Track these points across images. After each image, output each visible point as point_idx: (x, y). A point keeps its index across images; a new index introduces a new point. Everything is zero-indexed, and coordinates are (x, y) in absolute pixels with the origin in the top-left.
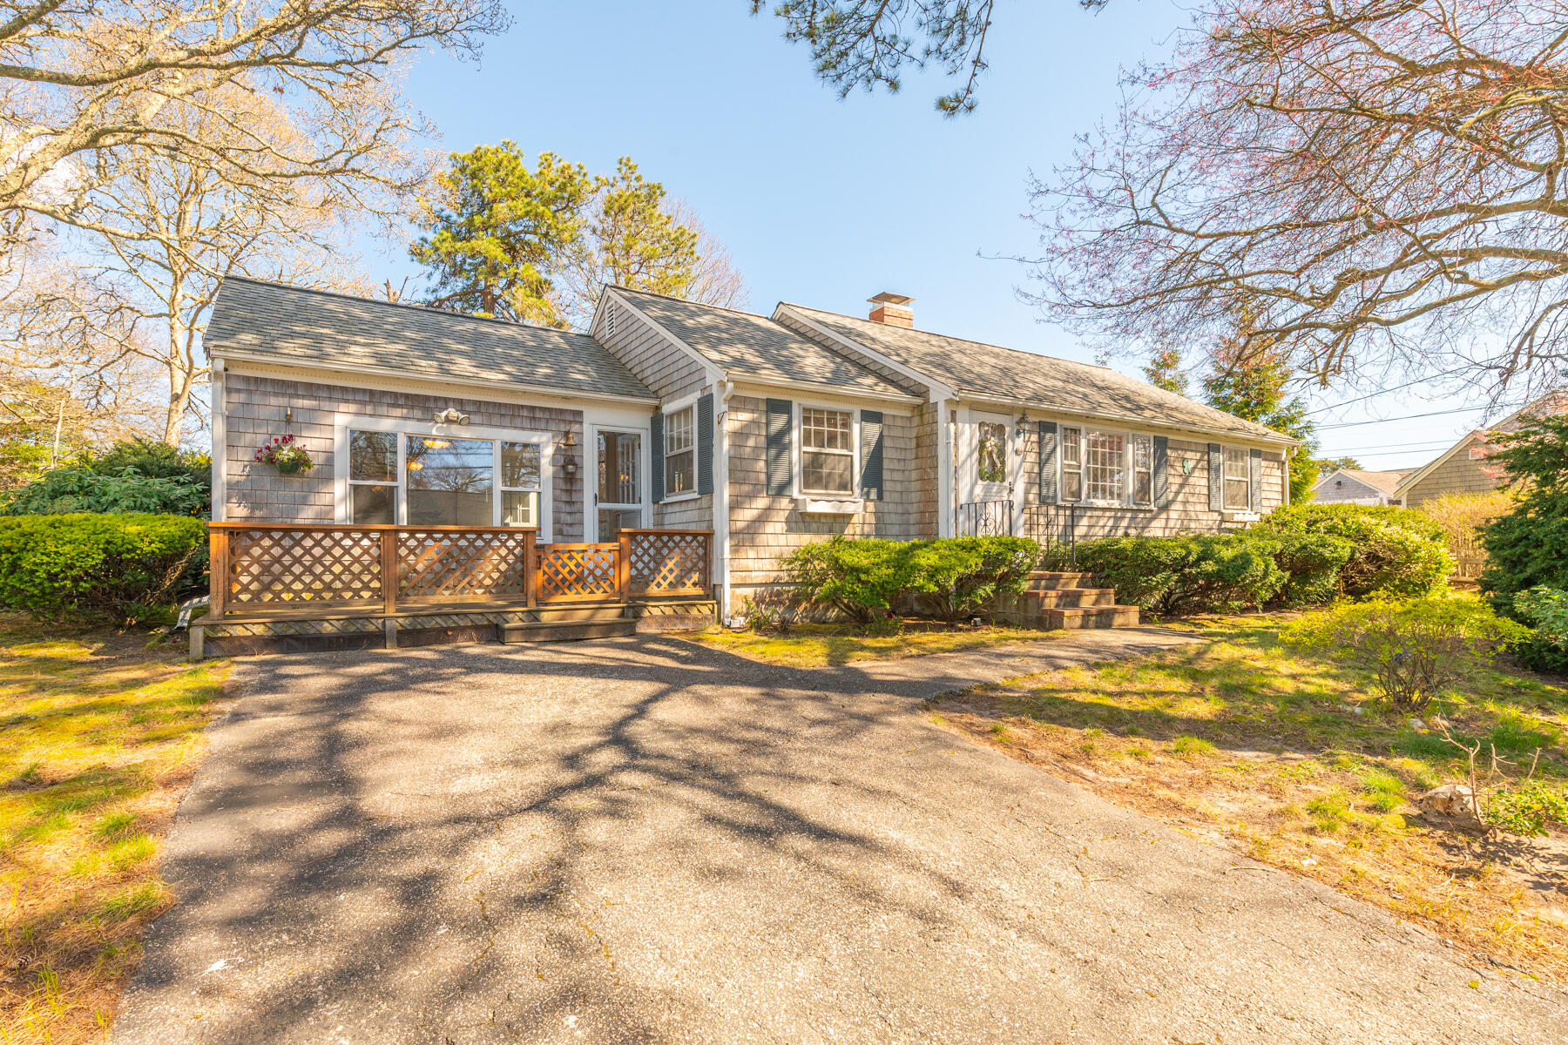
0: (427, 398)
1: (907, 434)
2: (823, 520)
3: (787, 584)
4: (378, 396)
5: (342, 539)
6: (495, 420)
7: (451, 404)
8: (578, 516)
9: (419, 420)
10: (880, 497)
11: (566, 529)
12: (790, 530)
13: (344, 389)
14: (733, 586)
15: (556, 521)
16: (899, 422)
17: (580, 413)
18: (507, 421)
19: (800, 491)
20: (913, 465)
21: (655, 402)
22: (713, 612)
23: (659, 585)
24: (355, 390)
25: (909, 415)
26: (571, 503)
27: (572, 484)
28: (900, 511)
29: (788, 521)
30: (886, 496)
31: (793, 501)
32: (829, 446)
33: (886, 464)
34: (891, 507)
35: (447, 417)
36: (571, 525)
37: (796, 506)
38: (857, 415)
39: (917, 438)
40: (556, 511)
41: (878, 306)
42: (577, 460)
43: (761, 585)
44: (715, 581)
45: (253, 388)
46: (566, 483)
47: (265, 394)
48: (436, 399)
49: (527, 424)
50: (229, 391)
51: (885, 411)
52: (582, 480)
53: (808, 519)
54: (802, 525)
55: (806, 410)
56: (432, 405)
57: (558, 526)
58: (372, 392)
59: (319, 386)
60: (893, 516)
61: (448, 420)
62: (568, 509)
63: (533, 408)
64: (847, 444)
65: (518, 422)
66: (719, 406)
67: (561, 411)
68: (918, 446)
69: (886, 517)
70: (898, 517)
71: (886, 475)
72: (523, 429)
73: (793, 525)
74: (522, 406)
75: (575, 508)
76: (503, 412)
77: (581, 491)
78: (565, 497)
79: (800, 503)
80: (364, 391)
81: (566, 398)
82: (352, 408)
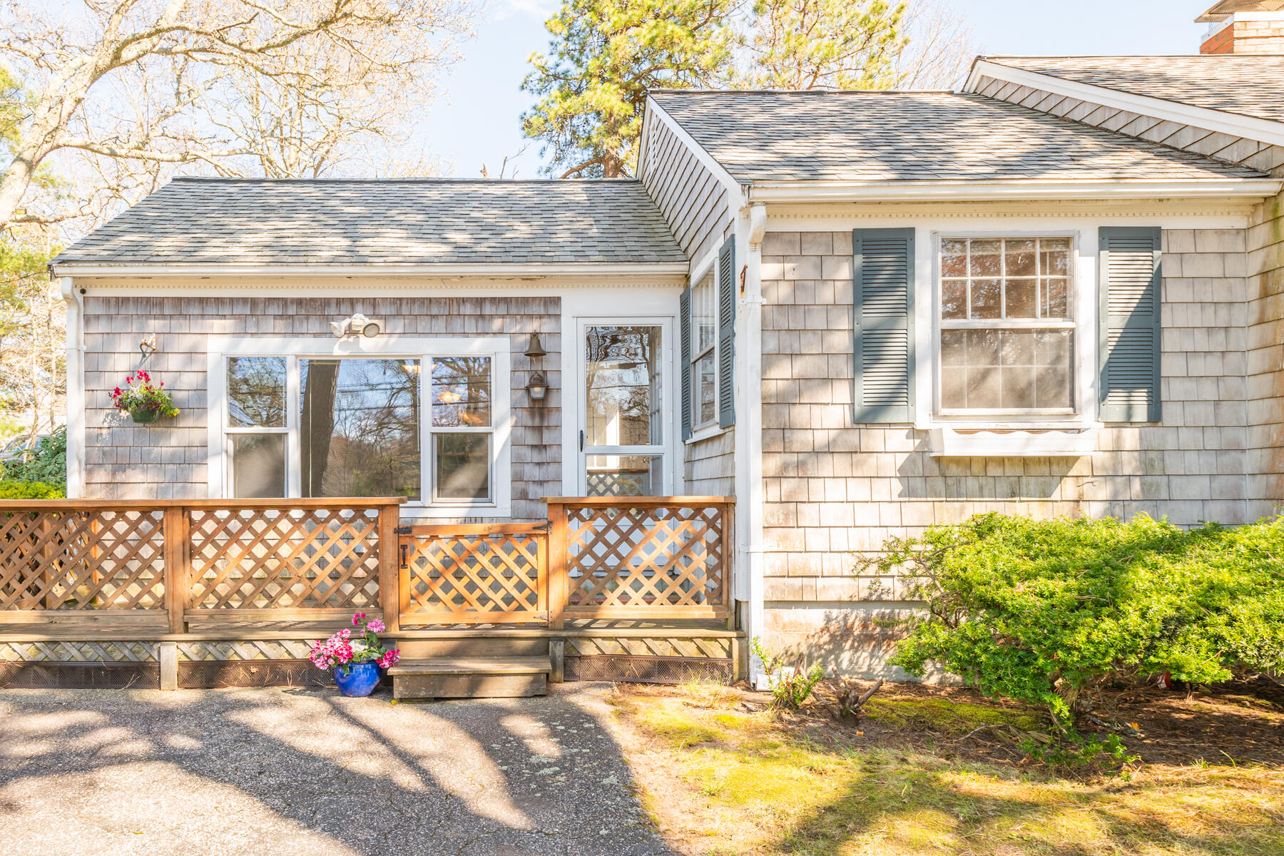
0: (326, 302)
1: (1234, 266)
2: (993, 470)
3: (903, 603)
4: (261, 306)
5: (114, 521)
6: (423, 325)
7: (359, 307)
8: (552, 468)
9: (316, 335)
10: (1155, 416)
11: (534, 491)
12: (909, 493)
13: (219, 301)
14: (770, 604)
15: (517, 478)
16: (1211, 244)
17: (556, 301)
18: (440, 325)
19: (935, 413)
20: (1253, 337)
21: (681, 268)
22: (730, 654)
23: (624, 598)
24: (233, 301)
25: (1242, 223)
26: (541, 447)
27: (542, 417)
28: (1212, 443)
29: (904, 474)
30: (1171, 413)
31: (914, 433)
32: (1012, 311)
33: (1169, 341)
34: (1188, 438)
35: (350, 325)
36: (541, 483)
37: (926, 443)
38: (1089, 237)
39: (1264, 274)
40: (517, 462)
41: (1219, 27)
42: (551, 378)
43: (839, 604)
44: (738, 594)
45: (113, 311)
46: (533, 416)
47: (128, 318)
48: (339, 302)
49: (470, 326)
50: (88, 319)
51: (1165, 223)
52: (559, 409)
53: (954, 470)
54: (939, 484)
55: (951, 242)
56: (332, 310)
57: (520, 485)
58: (254, 302)
59: (189, 300)
60: (1191, 457)
61: (350, 332)
62: (536, 457)
63: (480, 302)
64: (1062, 306)
65: (457, 325)
66: (746, 256)
67: (525, 301)
68: (1265, 294)
69: (1170, 459)
70: (1211, 458)
71: (1170, 366)
72: (465, 334)
73: (919, 483)
74: (464, 300)
75: (550, 453)
76: (434, 311)
77: (558, 427)
78: (531, 439)
79: (933, 437)
80: (245, 300)
81: (528, 279)
82: (228, 324)
